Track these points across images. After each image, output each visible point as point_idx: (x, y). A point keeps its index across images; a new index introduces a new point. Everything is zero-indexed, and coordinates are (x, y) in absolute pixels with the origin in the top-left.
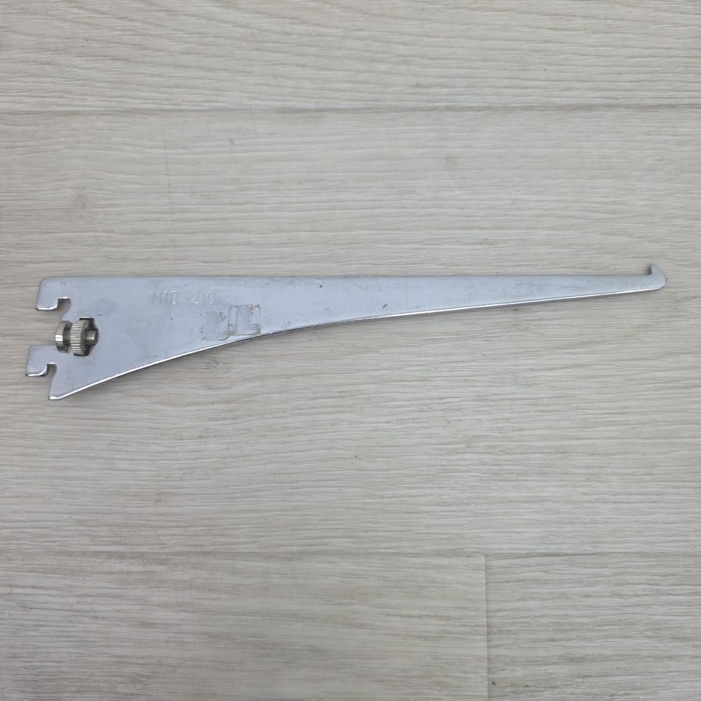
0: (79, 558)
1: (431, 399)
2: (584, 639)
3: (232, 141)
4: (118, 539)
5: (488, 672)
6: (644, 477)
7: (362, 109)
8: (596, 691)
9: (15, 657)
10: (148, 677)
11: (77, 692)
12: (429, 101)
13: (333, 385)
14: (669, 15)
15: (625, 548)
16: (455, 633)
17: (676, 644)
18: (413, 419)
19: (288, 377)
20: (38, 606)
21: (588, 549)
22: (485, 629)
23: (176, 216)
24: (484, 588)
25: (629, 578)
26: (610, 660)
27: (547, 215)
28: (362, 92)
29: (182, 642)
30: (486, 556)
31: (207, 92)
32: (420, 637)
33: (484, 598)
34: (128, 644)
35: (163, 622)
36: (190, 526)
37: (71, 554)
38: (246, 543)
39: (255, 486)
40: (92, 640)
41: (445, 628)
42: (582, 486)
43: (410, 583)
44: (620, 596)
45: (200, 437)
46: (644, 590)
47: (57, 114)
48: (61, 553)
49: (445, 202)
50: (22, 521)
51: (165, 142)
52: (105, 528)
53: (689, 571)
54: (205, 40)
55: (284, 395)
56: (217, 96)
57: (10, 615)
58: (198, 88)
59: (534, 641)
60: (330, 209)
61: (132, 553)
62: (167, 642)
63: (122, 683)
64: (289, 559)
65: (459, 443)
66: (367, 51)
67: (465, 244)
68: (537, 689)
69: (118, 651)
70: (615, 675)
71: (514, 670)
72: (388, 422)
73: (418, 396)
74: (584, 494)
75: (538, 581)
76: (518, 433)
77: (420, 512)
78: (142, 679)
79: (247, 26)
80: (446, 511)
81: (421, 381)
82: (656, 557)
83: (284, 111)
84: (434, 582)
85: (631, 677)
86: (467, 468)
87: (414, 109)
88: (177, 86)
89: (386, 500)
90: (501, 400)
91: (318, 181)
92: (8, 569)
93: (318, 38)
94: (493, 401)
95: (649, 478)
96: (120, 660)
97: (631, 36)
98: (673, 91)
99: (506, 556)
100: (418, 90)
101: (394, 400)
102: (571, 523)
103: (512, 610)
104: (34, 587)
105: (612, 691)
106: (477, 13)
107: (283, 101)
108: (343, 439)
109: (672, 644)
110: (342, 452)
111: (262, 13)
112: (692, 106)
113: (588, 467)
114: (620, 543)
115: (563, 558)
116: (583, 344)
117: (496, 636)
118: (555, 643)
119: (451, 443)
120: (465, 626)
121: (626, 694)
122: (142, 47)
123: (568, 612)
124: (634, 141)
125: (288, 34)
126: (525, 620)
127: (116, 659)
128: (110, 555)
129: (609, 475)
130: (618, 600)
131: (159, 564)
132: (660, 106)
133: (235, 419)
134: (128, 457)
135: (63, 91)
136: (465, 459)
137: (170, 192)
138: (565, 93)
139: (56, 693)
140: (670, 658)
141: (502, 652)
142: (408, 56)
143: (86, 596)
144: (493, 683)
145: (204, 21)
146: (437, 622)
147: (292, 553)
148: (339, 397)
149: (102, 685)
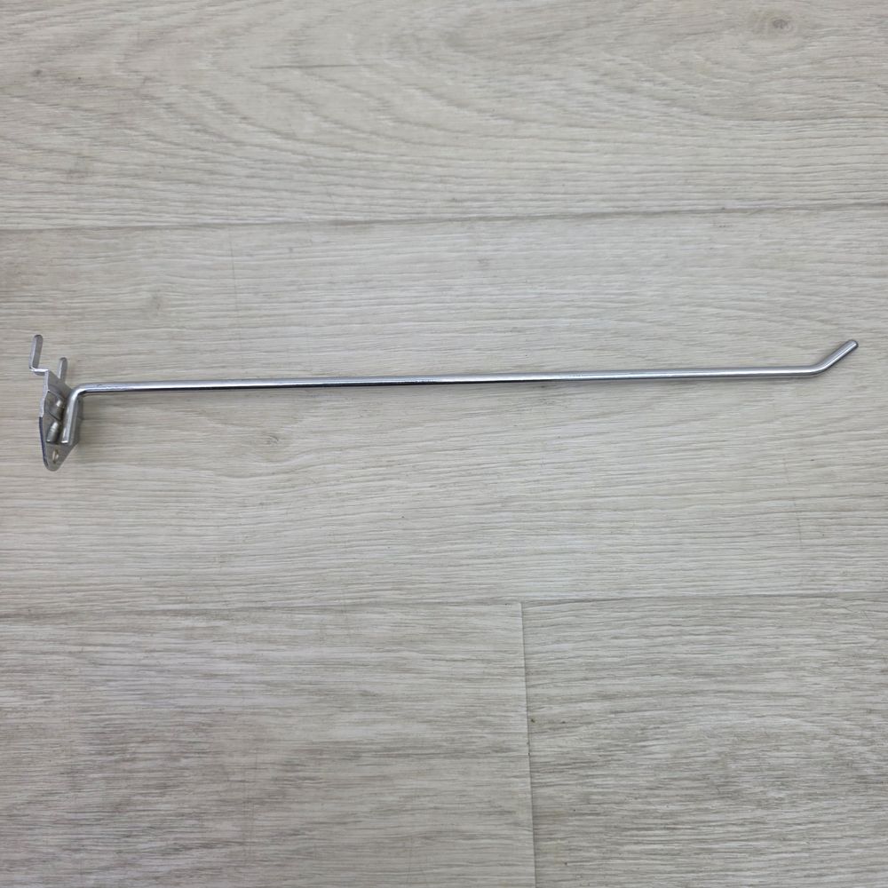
0: (148, 617)
1: (470, 465)
2: (615, 677)
3: (291, 249)
4: (184, 598)
5: (527, 711)
6: (663, 529)
7: (406, 221)
8: (627, 725)
9: (84, 711)
10: (210, 725)
11: (143, 742)
12: (464, 213)
13: (382, 456)
14: (670, 137)
15: (649, 593)
16: (497, 675)
17: (700, 680)
18: (455, 483)
19: (341, 449)
20: (108, 662)
21: (615, 594)
22: (523, 670)
23: (241, 313)
24: (521, 633)
25: (653, 620)
26: (640, 696)
27: (569, 306)
28: (405, 207)
29: (243, 691)
30: (522, 603)
31: (269, 209)
32: (463, 679)
33: (521, 641)
34: (192, 695)
35: (224, 673)
36: (251, 584)
37: (140, 613)
38: (302, 598)
39: (312, 547)
40: (157, 692)
41: (486, 670)
42: (608, 539)
43: (453, 630)
44: (646, 637)
45: (262, 504)
46: (668, 631)
47: (137, 228)
48: (130, 612)
49: (478, 297)
50: (95, 584)
51: (232, 250)
52: (173, 588)
53: (708, 613)
54: (268, 166)
55: (337, 465)
56: (278, 211)
57: (80, 672)
58: (263, 205)
59: (569, 681)
60: (378, 305)
61: (197, 610)
62: (228, 691)
63: (184, 732)
64: (342, 611)
65: (496, 503)
66: (408, 173)
67: (497, 332)
68: (572, 725)
69: (182, 702)
70: (646, 711)
71: (551, 708)
72: (431, 487)
73: (458, 463)
74: (610, 545)
75: (570, 625)
76: (548, 493)
77: (462, 565)
78: (204, 727)
79: (304, 154)
80: (486, 564)
81: (462, 449)
82: (678, 601)
83: (337, 223)
84: (475, 629)
85: (660, 712)
86: (503, 525)
87: (450, 220)
88: (242, 204)
89: (431, 555)
90: (531, 464)
91: (367, 281)
92: (80, 629)
93: (366, 163)
94: (525, 465)
95: (668, 529)
96: (184, 710)
97: (636, 156)
98: (676, 200)
99: (541, 603)
100: (454, 204)
101: (437, 467)
102: (599, 571)
103: (547, 652)
104: (104, 645)
105: (642, 725)
106: (504, 140)
107: (337, 215)
108: (392, 503)
109: (696, 680)
110: (390, 514)
111: (317, 143)
112: (692, 211)
113: (612, 522)
114: (644, 589)
115: (591, 603)
116: (604, 415)
117: (533, 677)
118: (587, 682)
119: (489, 503)
120: (505, 668)
121: (655, 728)
122: (211, 172)
123: (601, 653)
124: (643, 242)
125: (341, 160)
126: (559, 661)
127: (181, 710)
128: (176, 613)
129: (631, 528)
130: (644, 641)
131: (221, 619)
132: (664, 212)
133: (293, 487)
134: (195, 523)
135: (141, 210)
136: (501, 517)
137: (236, 293)
138: (582, 204)
139: (122, 743)
140: (694, 693)
141: (538, 691)
142: (445, 176)
143: (154, 651)
144: (533, 721)
145: (266, 150)
146: (479, 665)
147: (345, 606)
148: (387, 466)
149: (167, 734)
